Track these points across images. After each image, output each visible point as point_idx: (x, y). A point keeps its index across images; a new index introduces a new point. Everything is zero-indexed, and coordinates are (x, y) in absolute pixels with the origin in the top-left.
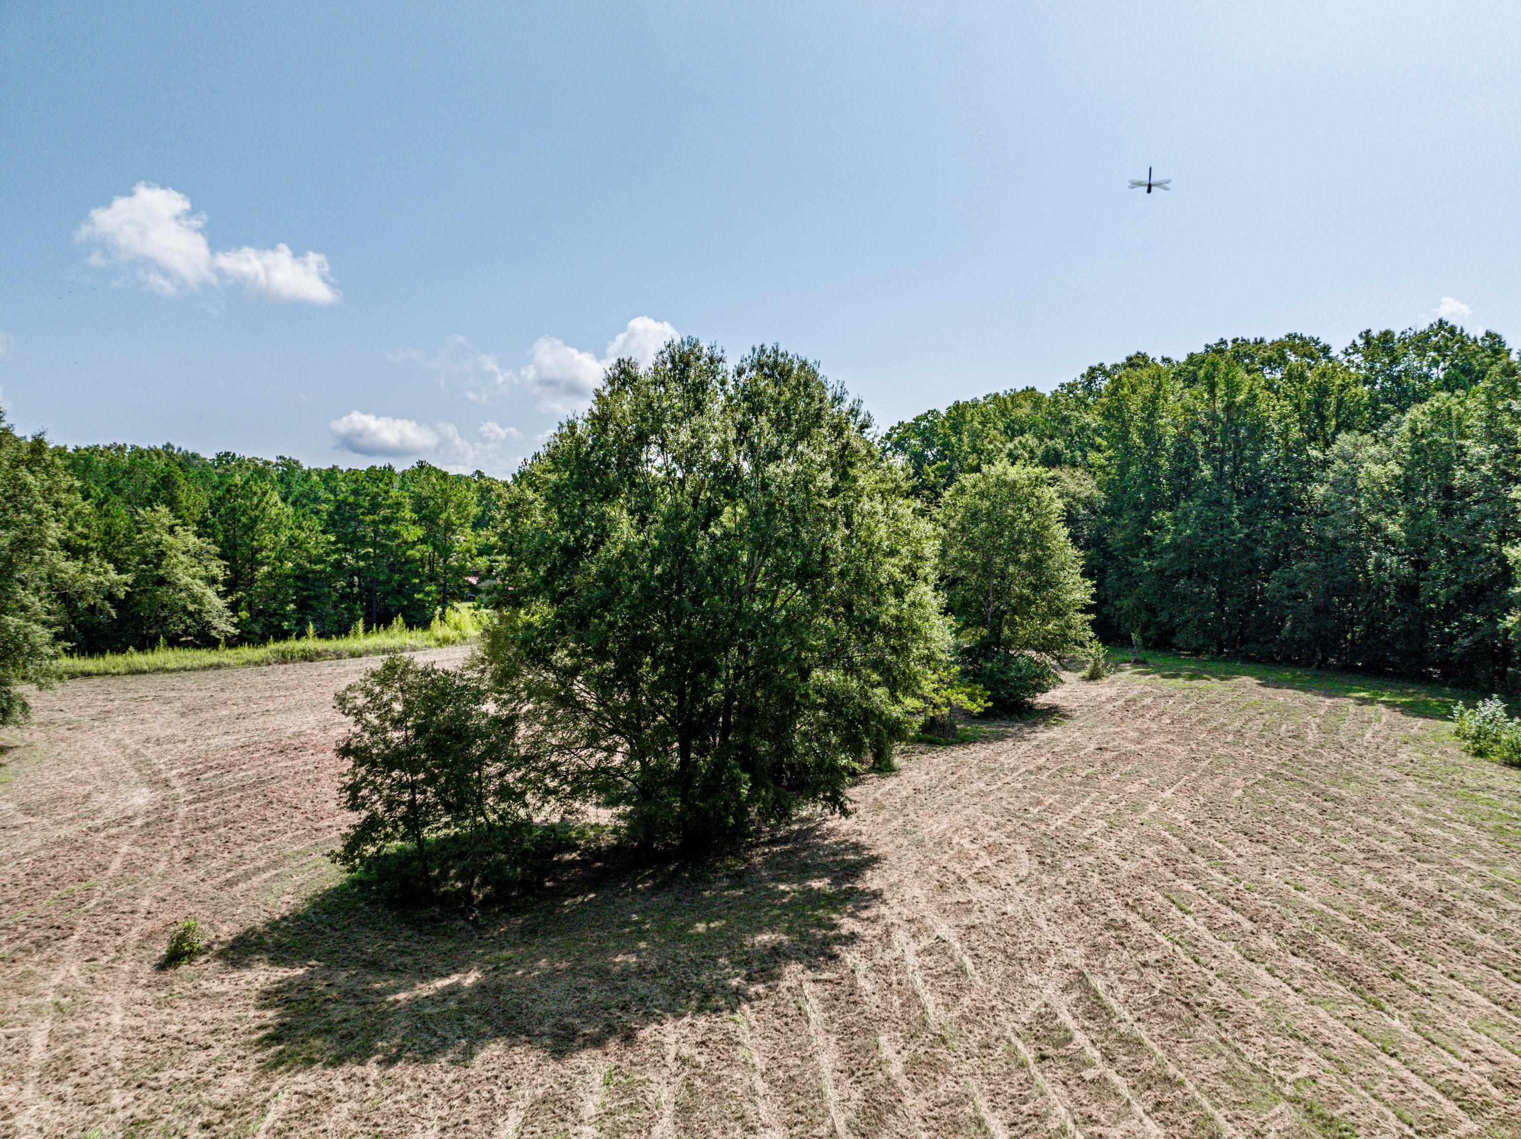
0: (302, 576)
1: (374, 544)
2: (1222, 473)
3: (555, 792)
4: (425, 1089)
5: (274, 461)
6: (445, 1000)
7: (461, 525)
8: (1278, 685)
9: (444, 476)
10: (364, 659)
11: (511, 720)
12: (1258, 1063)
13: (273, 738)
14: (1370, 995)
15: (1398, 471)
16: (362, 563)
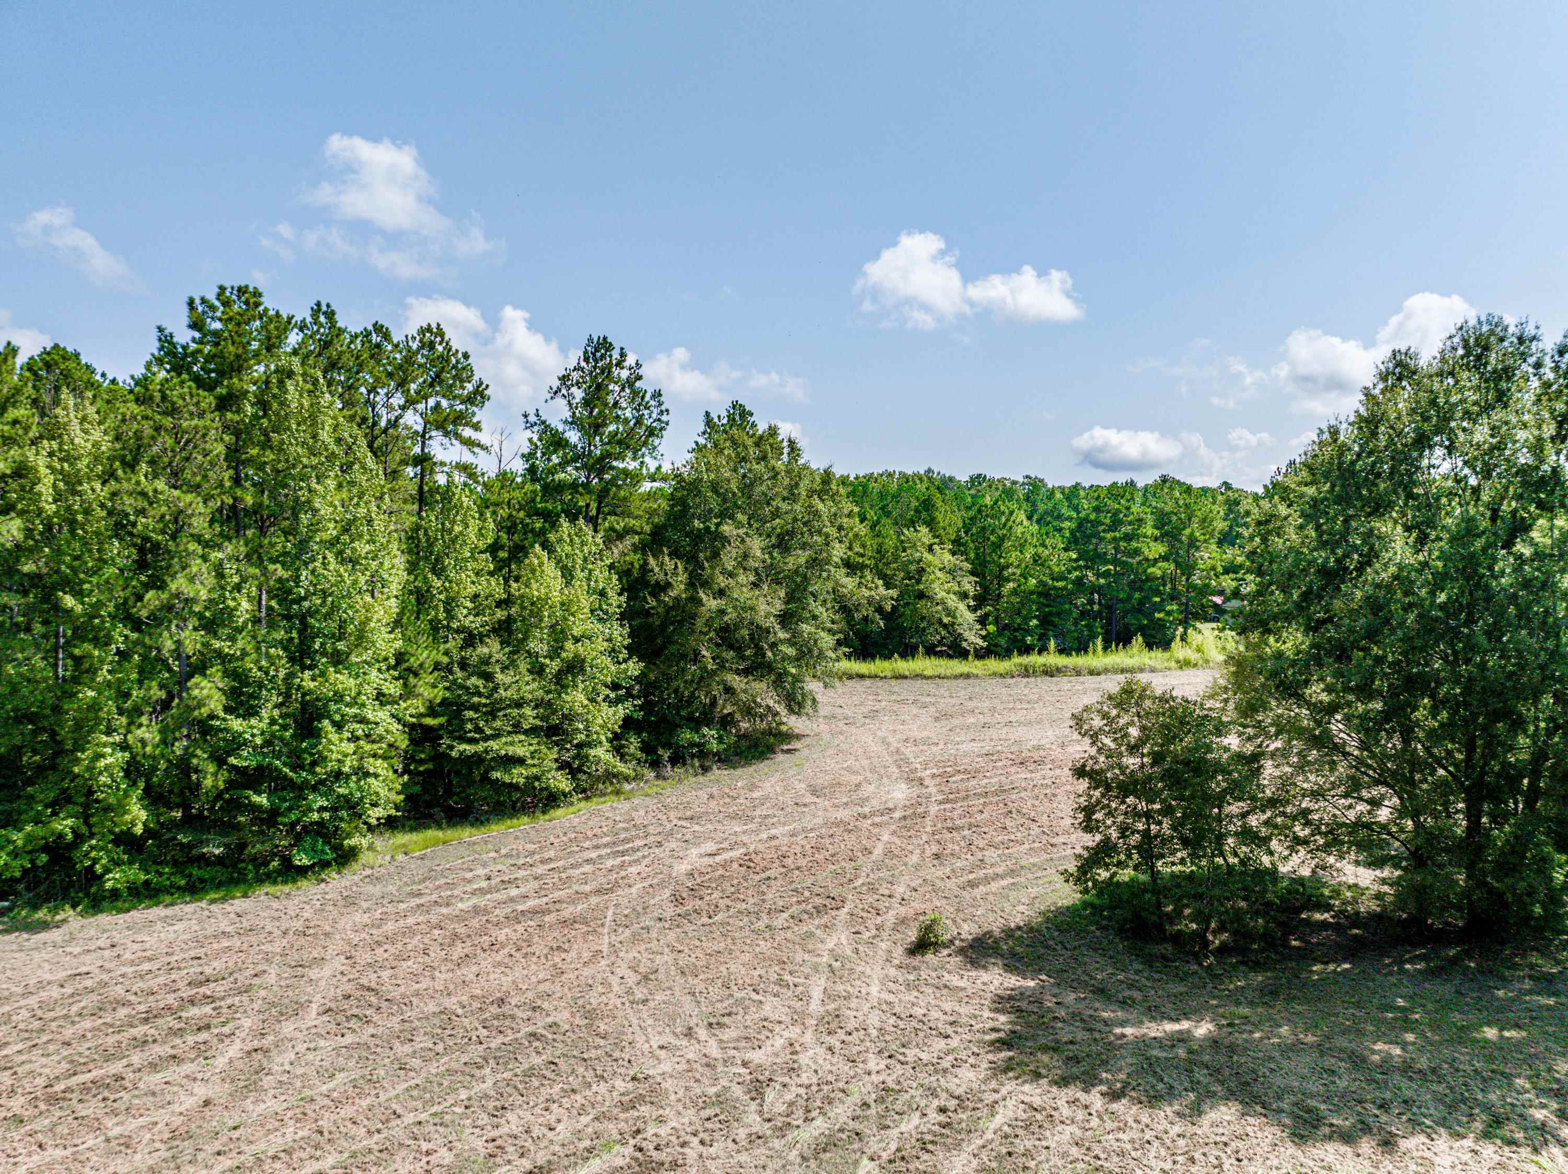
0: (1044, 592)
1: (1115, 562)
3: (1305, 842)
4: (1148, 1135)
5: (1021, 480)
6: (1173, 1046)
7: (1205, 541)
9: (1188, 489)
10: (1103, 677)
11: (1256, 757)
13: (1014, 748)
16: (1102, 581)
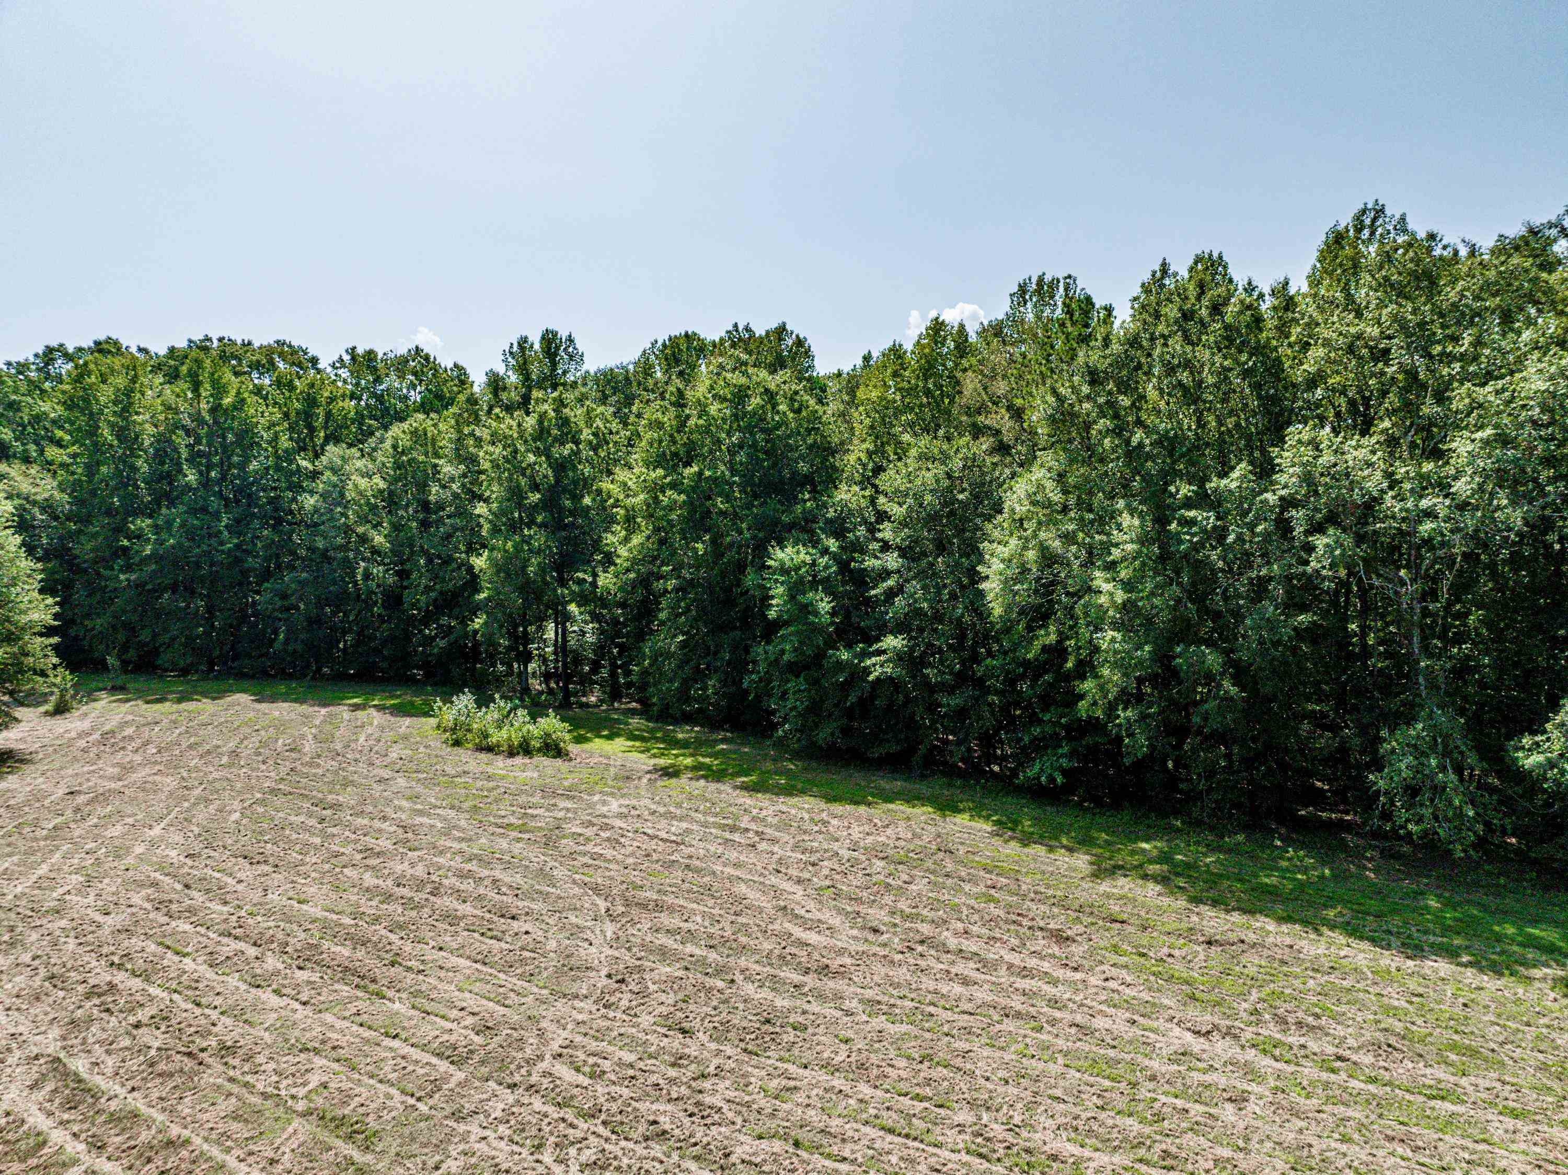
2: (208, 479)
8: (273, 699)
12: (269, 1090)
14: (372, 987)
15: (382, 485)
